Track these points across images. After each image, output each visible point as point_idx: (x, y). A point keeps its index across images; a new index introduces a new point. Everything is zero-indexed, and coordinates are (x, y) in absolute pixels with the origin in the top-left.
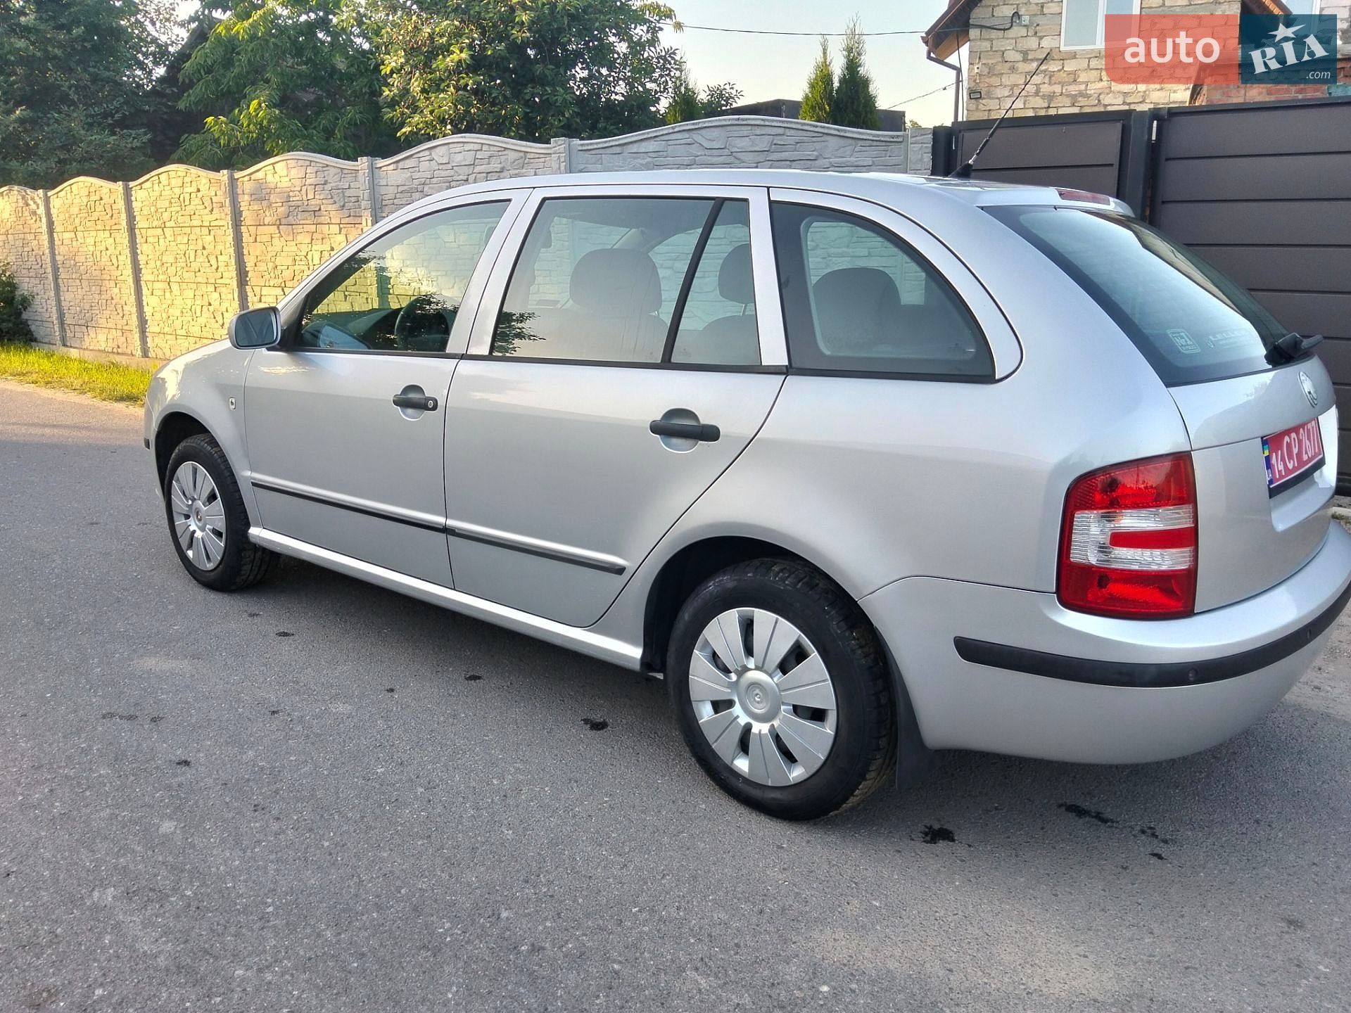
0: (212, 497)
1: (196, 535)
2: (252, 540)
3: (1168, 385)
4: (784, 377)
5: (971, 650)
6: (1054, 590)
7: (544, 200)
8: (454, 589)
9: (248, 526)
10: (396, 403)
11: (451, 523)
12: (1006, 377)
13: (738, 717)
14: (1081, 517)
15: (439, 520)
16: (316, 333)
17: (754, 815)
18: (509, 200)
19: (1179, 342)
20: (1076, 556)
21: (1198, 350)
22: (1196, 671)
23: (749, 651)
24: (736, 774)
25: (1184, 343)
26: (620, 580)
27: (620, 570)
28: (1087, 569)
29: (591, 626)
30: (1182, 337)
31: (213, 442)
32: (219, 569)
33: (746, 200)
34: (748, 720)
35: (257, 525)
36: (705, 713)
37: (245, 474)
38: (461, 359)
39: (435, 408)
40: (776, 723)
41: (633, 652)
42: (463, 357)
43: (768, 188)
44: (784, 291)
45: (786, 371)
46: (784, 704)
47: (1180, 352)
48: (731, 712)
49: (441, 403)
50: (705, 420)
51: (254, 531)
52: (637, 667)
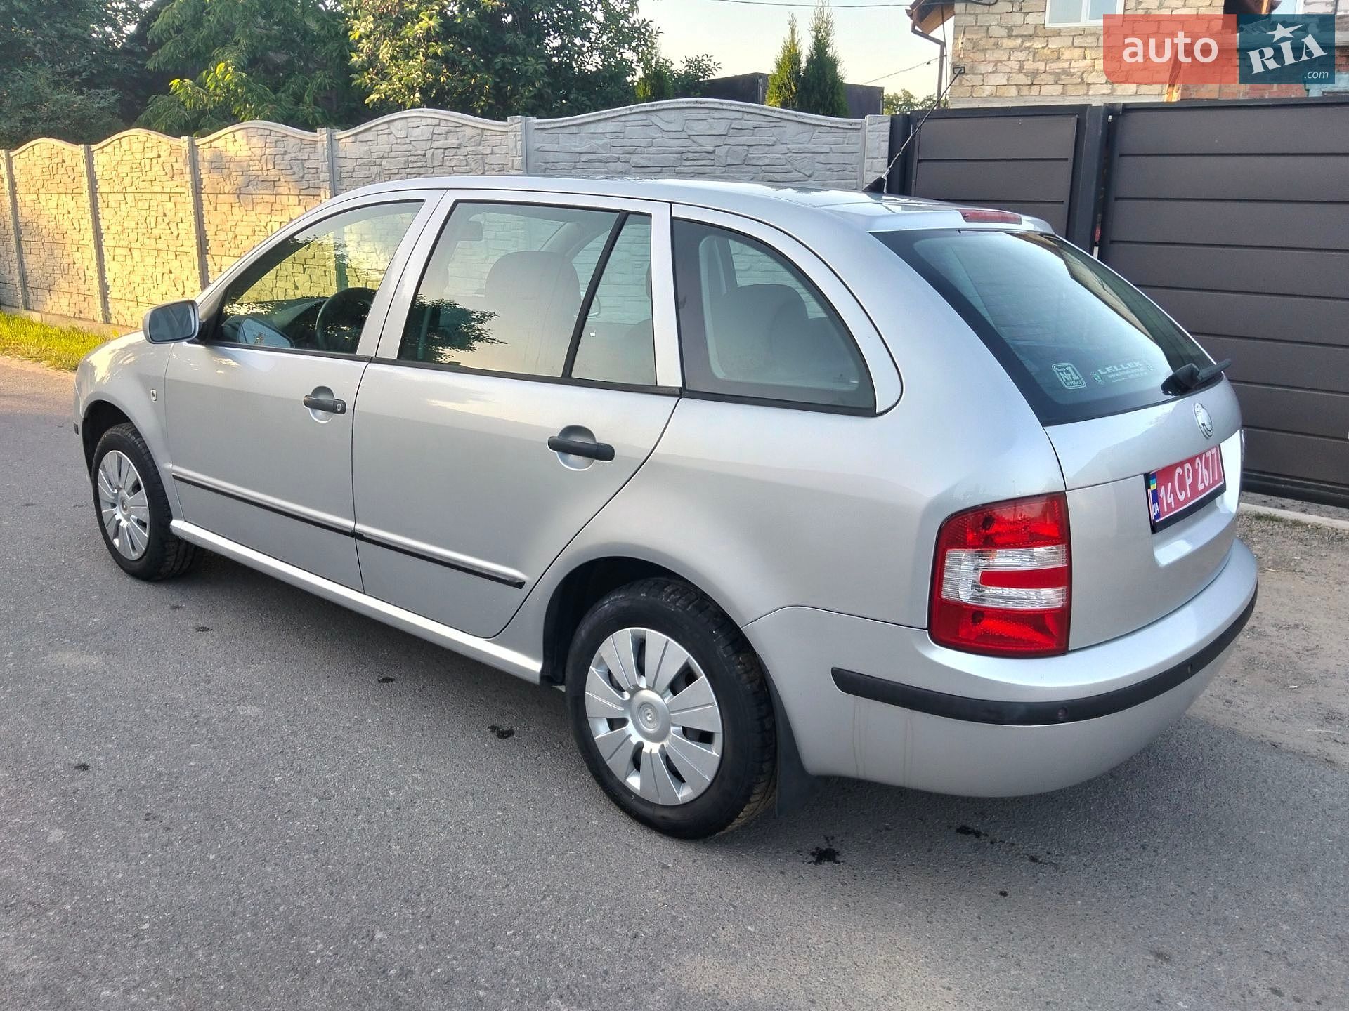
0: (136, 488)
1: (121, 524)
2: (174, 532)
3: (1044, 424)
4: (677, 399)
5: (848, 682)
6: (926, 626)
7: (457, 202)
8: (364, 593)
9: (170, 518)
10: (307, 404)
11: (360, 527)
12: (886, 411)
13: (630, 735)
14: (952, 555)
15: (350, 524)
16: (237, 325)
17: (645, 832)
18: (423, 201)
20: (947, 593)
21: (1084, 385)
22: (1065, 709)
23: (641, 670)
24: (628, 791)
25: (1069, 378)
26: (519, 594)
27: (520, 585)
28: (959, 607)
29: (493, 637)
30: (1068, 372)
31: (136, 433)
32: (144, 559)
33: (649, 215)
34: (640, 739)
35: (180, 518)
36: (601, 730)
37: (167, 467)
38: (370, 362)
39: (343, 411)
40: (666, 743)
41: (533, 666)
42: (372, 360)
43: (671, 203)
44: (681, 311)
45: (682, 393)
46: (674, 725)
48: (623, 731)
49: (349, 407)
50: (601, 438)
51: (177, 524)
52: (537, 680)
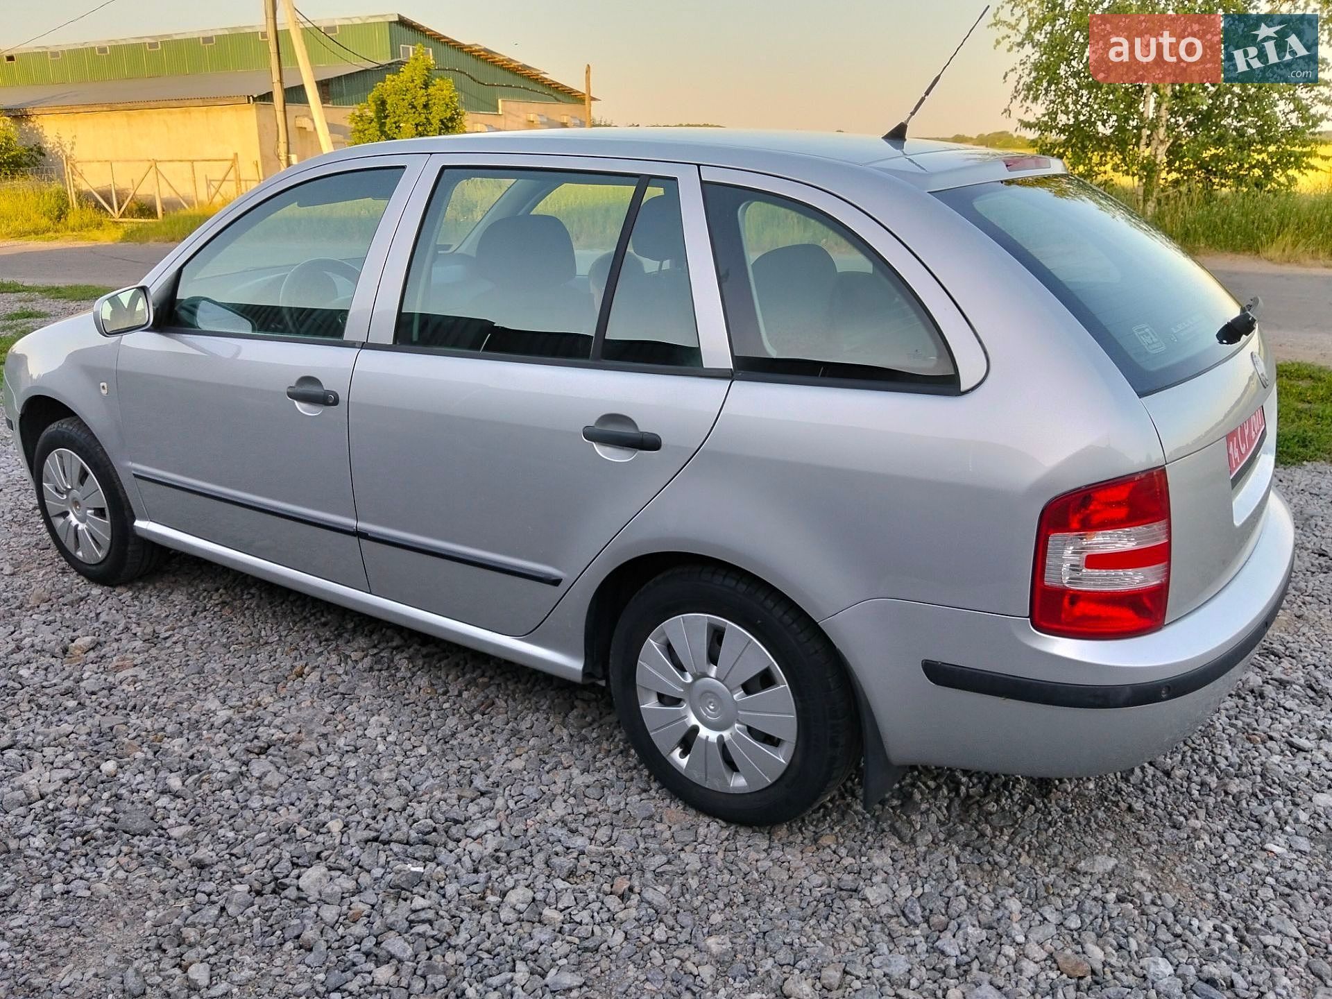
1: (79, 530)
2: (138, 533)
3: (1141, 395)
4: (729, 382)
5: (939, 673)
6: (1028, 614)
7: (444, 168)
8: (371, 593)
9: (134, 519)
10: (290, 395)
11: (363, 526)
12: (973, 389)
13: (685, 716)
15: (350, 522)
16: (193, 309)
18: (404, 167)
19: (1145, 340)
20: (1050, 580)
21: (1164, 348)
22: (1169, 687)
25: (1150, 340)
26: (559, 590)
27: (556, 582)
28: (1063, 592)
29: (527, 636)
30: (1147, 335)
31: (85, 429)
32: (108, 560)
33: (675, 179)
34: (697, 723)
35: (144, 518)
37: (128, 466)
38: (362, 348)
41: (570, 663)
42: (365, 346)
43: (699, 166)
44: (724, 285)
45: (731, 375)
46: (739, 721)
47: (1146, 352)
49: (343, 397)
50: (644, 427)
51: (141, 524)
52: (578, 678)
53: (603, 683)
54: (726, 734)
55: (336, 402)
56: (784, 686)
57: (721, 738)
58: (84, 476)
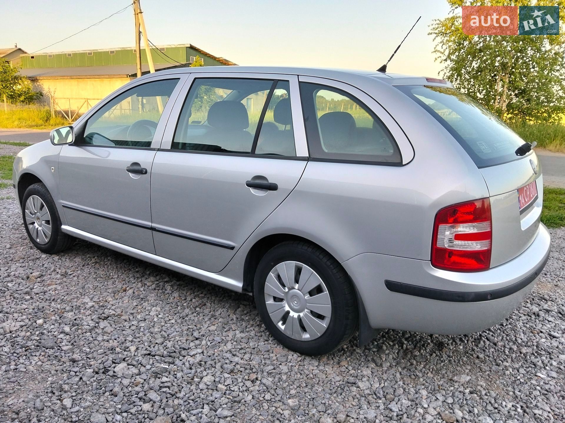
2: (63, 231)
3: (479, 168)
4: (307, 162)
5: (392, 286)
6: (430, 260)
7: (195, 79)
8: (156, 255)
9: (61, 225)
10: (128, 170)
11: (154, 225)
12: (408, 164)
14: (441, 227)
15: (149, 224)
16: (91, 137)
18: (179, 79)
19: (482, 148)
20: (439, 245)
21: (490, 151)
22: (491, 294)
25: (484, 148)
26: (234, 251)
27: (232, 248)
28: (444, 250)
29: (219, 272)
30: (483, 145)
31: (44, 186)
32: (50, 243)
33: (288, 81)
35: (65, 225)
37: (60, 202)
41: (237, 284)
42: (159, 150)
43: (298, 75)
44: (306, 123)
45: (307, 159)
46: (307, 309)
47: (483, 152)
49: (149, 171)
50: (271, 180)
51: (63, 227)
52: (240, 291)
53: (251, 294)
54: (302, 314)
55: (146, 173)
56: (326, 292)
57: (299, 316)
58: (42, 206)
